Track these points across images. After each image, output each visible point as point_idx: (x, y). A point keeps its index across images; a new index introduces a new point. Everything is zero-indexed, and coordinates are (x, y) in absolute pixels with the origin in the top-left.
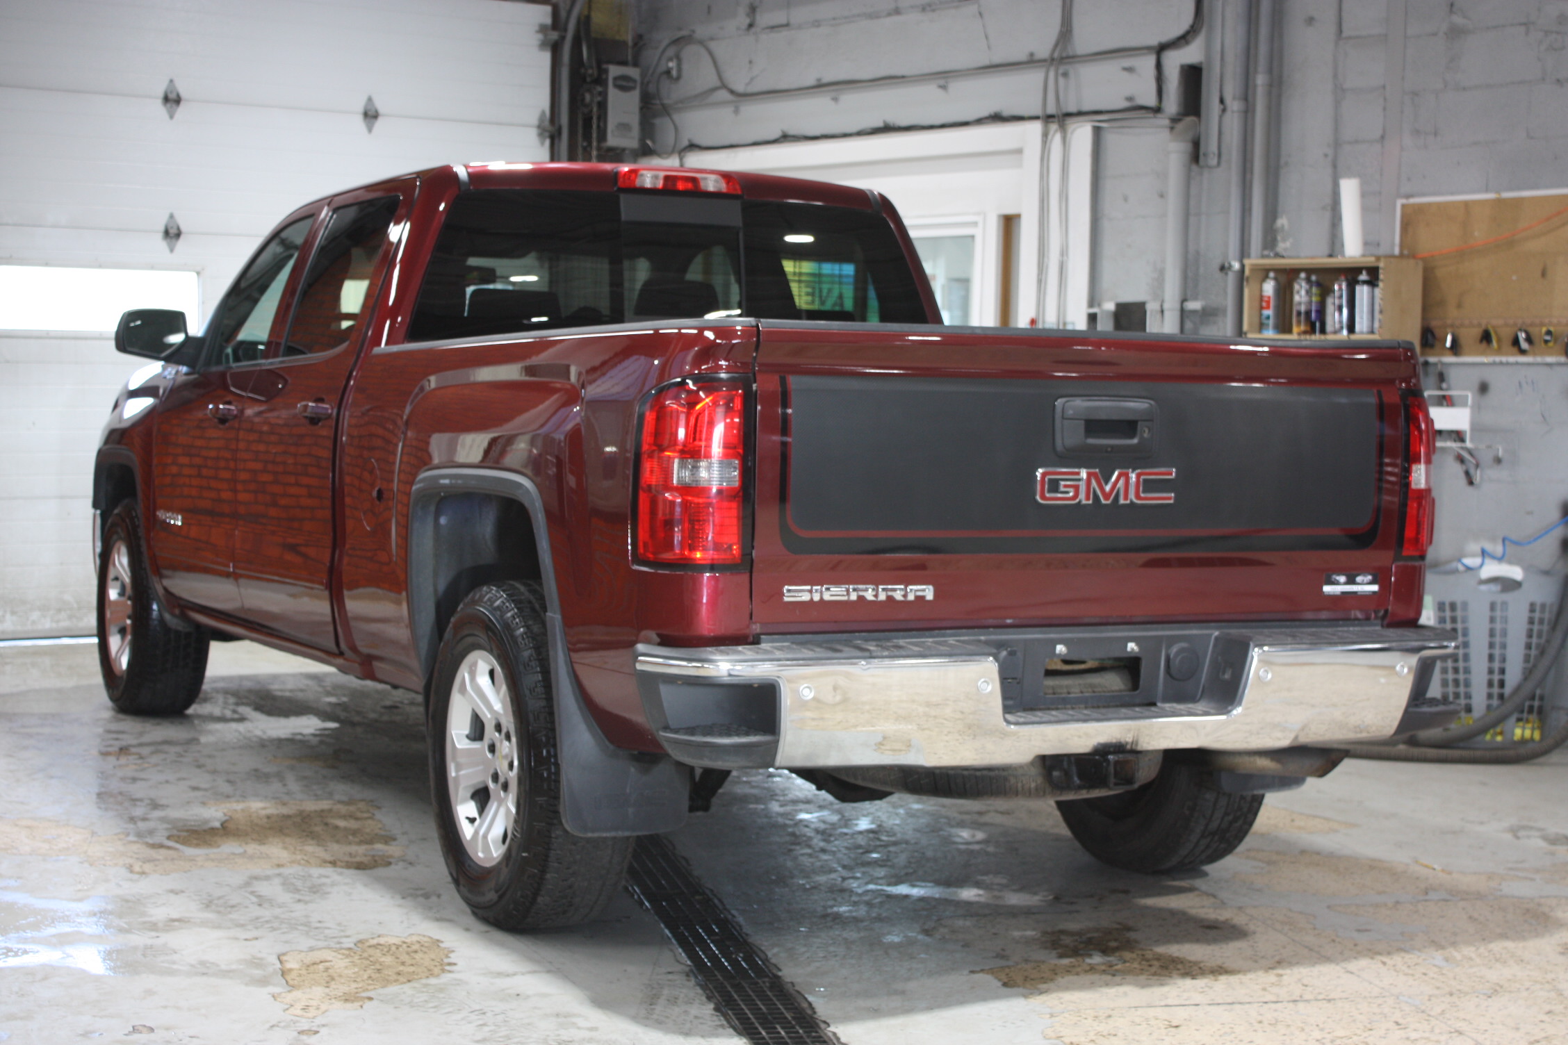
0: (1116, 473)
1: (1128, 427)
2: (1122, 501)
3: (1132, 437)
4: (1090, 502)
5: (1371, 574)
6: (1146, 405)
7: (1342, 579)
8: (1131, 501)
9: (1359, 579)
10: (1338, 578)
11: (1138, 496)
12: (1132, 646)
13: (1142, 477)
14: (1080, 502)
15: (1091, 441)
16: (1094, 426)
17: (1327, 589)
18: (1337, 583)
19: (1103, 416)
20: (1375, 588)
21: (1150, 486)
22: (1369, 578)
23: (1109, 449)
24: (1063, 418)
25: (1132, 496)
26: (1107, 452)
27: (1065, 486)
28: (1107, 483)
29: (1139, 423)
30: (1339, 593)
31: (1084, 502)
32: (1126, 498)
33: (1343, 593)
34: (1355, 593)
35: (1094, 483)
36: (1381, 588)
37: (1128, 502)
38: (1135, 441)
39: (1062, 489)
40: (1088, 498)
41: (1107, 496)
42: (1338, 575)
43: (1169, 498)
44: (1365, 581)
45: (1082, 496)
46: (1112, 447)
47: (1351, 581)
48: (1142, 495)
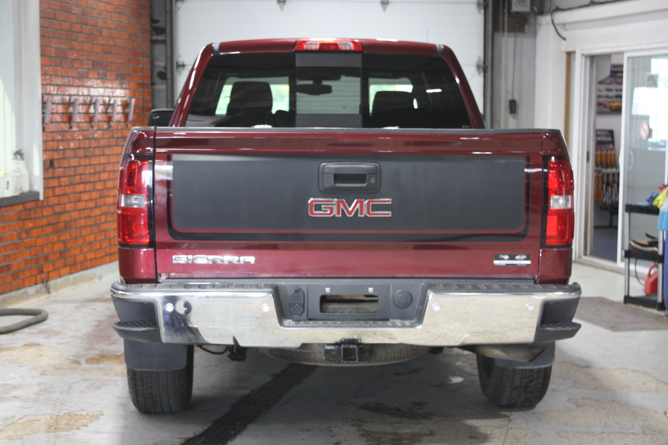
0: (356, 201)
1: (360, 177)
2: (359, 216)
3: (364, 182)
4: (340, 216)
5: (526, 255)
6: (372, 166)
7: (506, 257)
8: (365, 215)
9: (517, 257)
10: (503, 257)
11: (368, 212)
12: (371, 290)
13: (371, 203)
14: (334, 215)
15: (339, 185)
16: (338, 177)
17: (496, 262)
18: (503, 259)
19: (345, 172)
20: (529, 262)
21: (376, 208)
22: (525, 257)
23: (350, 189)
24: (323, 173)
25: (365, 212)
26: (349, 190)
27: (325, 208)
28: (350, 206)
29: (367, 176)
30: (504, 265)
31: (337, 216)
32: (362, 214)
33: (507, 265)
34: (516, 265)
35: (342, 206)
36: (532, 262)
37: (363, 216)
38: (364, 185)
39: (323, 209)
40: (338, 214)
41: (350, 213)
42: (504, 255)
43: (389, 214)
44: (522, 258)
45: (335, 212)
46: (352, 188)
47: (512, 258)
48: (371, 212)
